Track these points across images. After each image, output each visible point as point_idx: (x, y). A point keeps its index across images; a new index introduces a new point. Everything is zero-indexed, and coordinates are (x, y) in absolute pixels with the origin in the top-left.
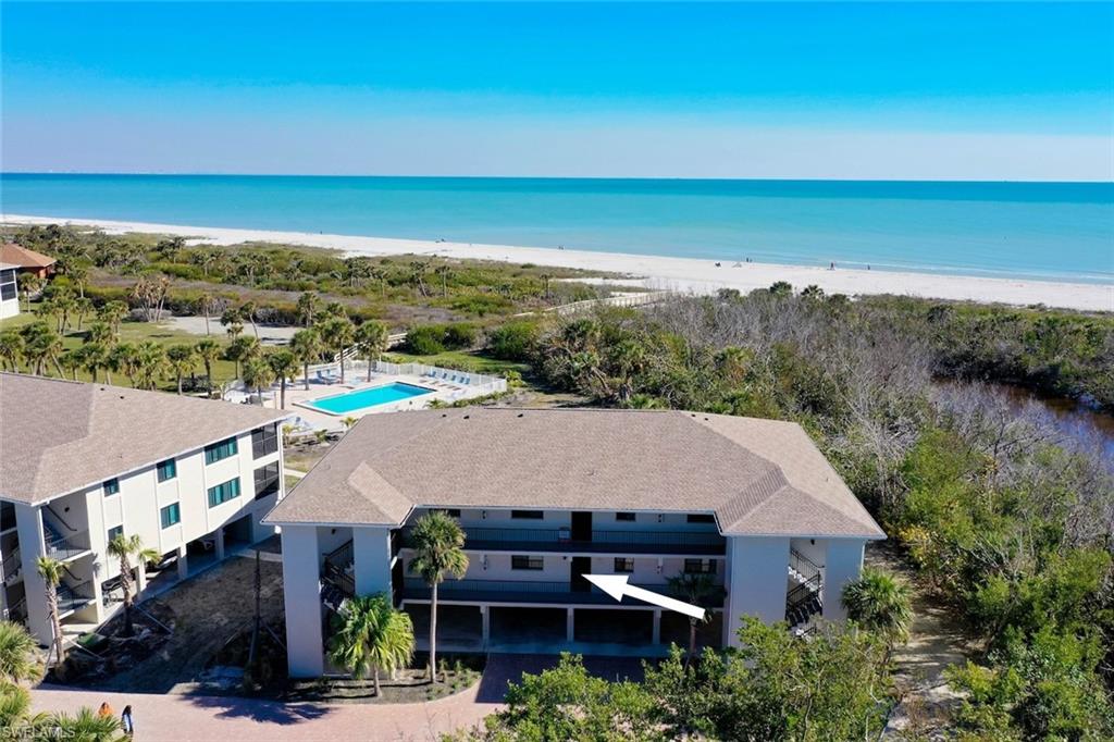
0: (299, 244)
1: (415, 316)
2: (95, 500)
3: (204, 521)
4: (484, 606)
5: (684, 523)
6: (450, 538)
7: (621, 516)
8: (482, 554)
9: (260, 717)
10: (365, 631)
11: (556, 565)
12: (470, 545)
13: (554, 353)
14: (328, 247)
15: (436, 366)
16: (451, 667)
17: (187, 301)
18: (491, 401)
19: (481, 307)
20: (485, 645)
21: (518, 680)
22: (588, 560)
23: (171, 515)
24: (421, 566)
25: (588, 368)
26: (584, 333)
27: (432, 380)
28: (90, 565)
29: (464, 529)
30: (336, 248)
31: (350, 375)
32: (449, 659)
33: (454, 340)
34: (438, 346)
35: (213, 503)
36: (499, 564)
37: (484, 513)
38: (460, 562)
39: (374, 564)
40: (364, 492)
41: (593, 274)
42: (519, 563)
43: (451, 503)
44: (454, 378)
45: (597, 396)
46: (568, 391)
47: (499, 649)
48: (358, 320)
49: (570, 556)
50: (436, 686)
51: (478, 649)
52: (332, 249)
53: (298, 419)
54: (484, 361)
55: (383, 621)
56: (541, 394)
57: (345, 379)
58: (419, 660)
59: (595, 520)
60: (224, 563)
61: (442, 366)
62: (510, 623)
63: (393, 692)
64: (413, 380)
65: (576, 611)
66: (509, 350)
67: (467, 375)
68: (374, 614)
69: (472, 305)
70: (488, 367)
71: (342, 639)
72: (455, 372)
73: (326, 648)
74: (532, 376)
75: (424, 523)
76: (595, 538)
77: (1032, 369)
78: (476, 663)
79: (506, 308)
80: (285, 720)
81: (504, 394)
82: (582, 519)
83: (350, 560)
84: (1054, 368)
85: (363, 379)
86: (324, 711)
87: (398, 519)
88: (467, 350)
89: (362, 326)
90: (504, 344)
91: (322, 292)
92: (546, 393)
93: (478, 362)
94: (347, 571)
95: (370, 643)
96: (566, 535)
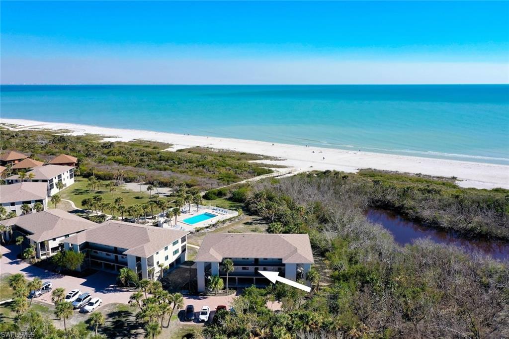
0: (155, 141)
1: (207, 184)
2: (155, 256)
3: (172, 259)
4: (237, 277)
5: (277, 260)
6: (231, 264)
7: (264, 259)
8: (236, 267)
9: (195, 299)
10: (214, 282)
11: (251, 269)
12: (234, 265)
13: (252, 203)
14: (166, 142)
15: (217, 206)
16: (230, 289)
17: (129, 178)
18: (234, 219)
19: (228, 179)
20: (237, 285)
21: (244, 289)
22: (258, 268)
23: (167, 258)
24: (225, 270)
25: (262, 208)
26: (261, 196)
27: (216, 211)
28: (153, 269)
29: (233, 262)
30: (169, 143)
31: (192, 209)
32: (230, 288)
33: (220, 194)
34: (216, 197)
35: (174, 255)
36: (240, 269)
37: (236, 258)
38: (232, 268)
39: (215, 269)
40: (213, 255)
41: (267, 158)
42: (244, 269)
43: (230, 257)
44: (222, 211)
45: (264, 217)
46: (256, 215)
47: (239, 286)
48: (188, 186)
49: (254, 267)
50: (228, 293)
51: (236, 286)
52: (168, 143)
53: (182, 228)
54: (230, 202)
55: (218, 280)
56: (248, 216)
57: (191, 211)
58: (225, 288)
59: (259, 260)
60: (176, 268)
61: (219, 207)
62: (241, 281)
63: (219, 295)
64: (210, 211)
65: (256, 278)
66: (238, 199)
67: (226, 210)
68: (216, 279)
69: (225, 178)
70: (232, 205)
71: (210, 284)
72: (223, 209)
73: (206, 286)
74: (245, 209)
75: (225, 261)
76: (259, 263)
77: (397, 205)
78: (235, 289)
79: (236, 179)
80: (200, 299)
81: (237, 216)
82: (257, 260)
83: (211, 268)
84: (403, 205)
85: (195, 211)
86: (207, 298)
87: (220, 261)
88: (225, 197)
89: (191, 188)
90: (237, 197)
91: (172, 172)
92: (250, 215)
93: (228, 203)
94: (209, 270)
95: (215, 285)
96: (253, 263)
